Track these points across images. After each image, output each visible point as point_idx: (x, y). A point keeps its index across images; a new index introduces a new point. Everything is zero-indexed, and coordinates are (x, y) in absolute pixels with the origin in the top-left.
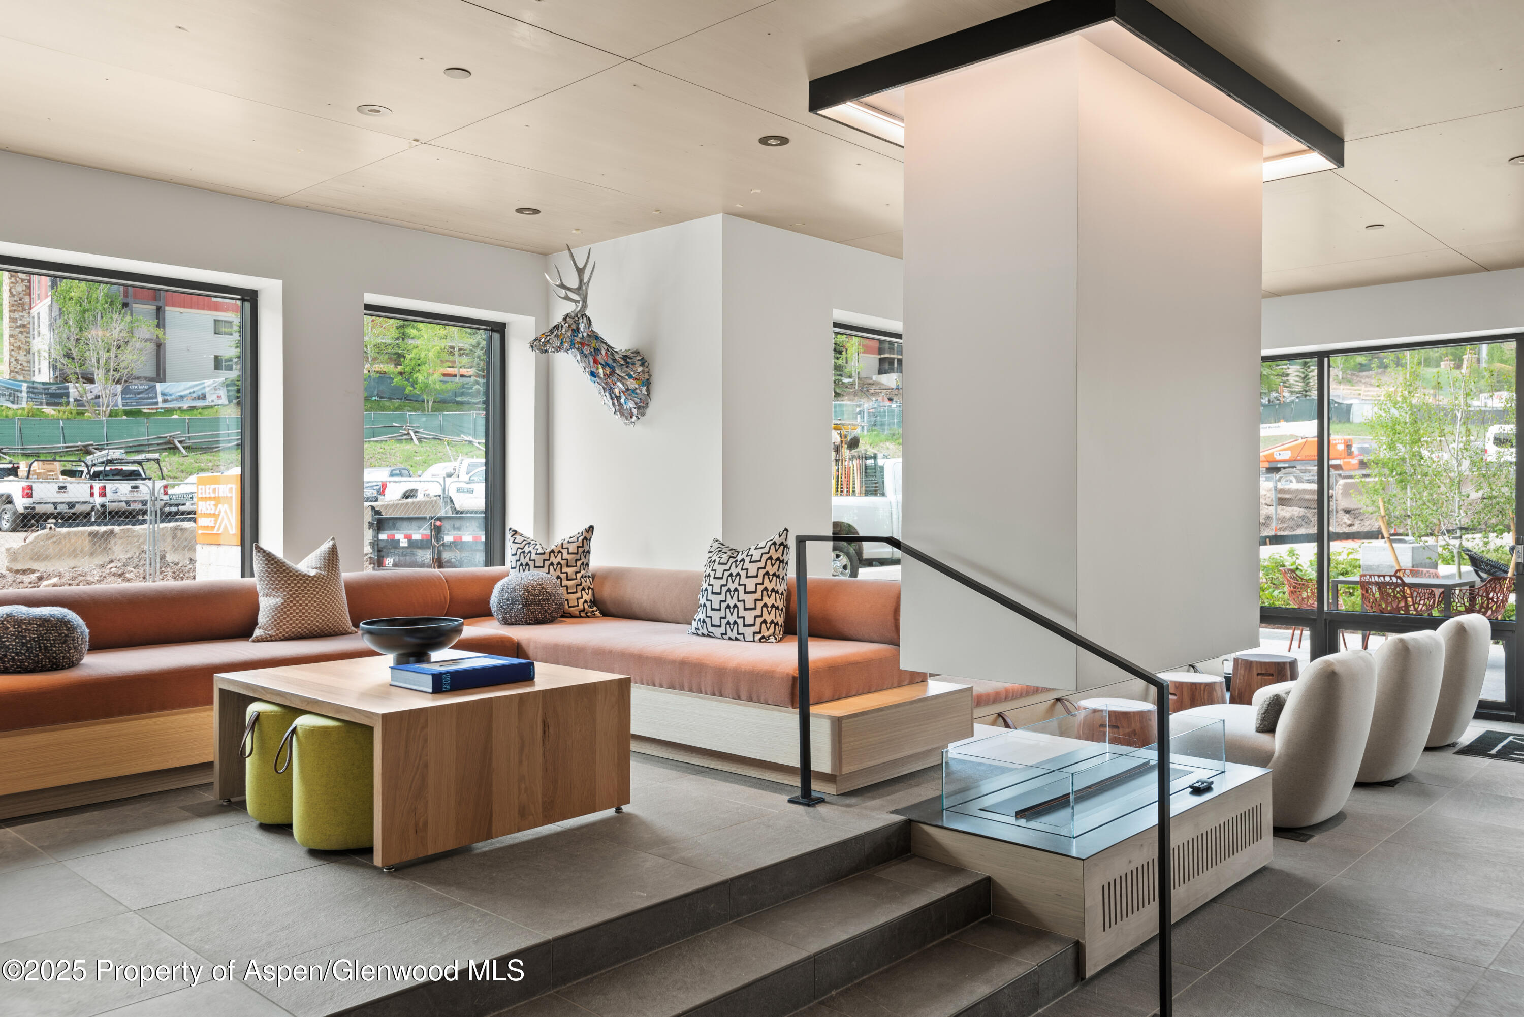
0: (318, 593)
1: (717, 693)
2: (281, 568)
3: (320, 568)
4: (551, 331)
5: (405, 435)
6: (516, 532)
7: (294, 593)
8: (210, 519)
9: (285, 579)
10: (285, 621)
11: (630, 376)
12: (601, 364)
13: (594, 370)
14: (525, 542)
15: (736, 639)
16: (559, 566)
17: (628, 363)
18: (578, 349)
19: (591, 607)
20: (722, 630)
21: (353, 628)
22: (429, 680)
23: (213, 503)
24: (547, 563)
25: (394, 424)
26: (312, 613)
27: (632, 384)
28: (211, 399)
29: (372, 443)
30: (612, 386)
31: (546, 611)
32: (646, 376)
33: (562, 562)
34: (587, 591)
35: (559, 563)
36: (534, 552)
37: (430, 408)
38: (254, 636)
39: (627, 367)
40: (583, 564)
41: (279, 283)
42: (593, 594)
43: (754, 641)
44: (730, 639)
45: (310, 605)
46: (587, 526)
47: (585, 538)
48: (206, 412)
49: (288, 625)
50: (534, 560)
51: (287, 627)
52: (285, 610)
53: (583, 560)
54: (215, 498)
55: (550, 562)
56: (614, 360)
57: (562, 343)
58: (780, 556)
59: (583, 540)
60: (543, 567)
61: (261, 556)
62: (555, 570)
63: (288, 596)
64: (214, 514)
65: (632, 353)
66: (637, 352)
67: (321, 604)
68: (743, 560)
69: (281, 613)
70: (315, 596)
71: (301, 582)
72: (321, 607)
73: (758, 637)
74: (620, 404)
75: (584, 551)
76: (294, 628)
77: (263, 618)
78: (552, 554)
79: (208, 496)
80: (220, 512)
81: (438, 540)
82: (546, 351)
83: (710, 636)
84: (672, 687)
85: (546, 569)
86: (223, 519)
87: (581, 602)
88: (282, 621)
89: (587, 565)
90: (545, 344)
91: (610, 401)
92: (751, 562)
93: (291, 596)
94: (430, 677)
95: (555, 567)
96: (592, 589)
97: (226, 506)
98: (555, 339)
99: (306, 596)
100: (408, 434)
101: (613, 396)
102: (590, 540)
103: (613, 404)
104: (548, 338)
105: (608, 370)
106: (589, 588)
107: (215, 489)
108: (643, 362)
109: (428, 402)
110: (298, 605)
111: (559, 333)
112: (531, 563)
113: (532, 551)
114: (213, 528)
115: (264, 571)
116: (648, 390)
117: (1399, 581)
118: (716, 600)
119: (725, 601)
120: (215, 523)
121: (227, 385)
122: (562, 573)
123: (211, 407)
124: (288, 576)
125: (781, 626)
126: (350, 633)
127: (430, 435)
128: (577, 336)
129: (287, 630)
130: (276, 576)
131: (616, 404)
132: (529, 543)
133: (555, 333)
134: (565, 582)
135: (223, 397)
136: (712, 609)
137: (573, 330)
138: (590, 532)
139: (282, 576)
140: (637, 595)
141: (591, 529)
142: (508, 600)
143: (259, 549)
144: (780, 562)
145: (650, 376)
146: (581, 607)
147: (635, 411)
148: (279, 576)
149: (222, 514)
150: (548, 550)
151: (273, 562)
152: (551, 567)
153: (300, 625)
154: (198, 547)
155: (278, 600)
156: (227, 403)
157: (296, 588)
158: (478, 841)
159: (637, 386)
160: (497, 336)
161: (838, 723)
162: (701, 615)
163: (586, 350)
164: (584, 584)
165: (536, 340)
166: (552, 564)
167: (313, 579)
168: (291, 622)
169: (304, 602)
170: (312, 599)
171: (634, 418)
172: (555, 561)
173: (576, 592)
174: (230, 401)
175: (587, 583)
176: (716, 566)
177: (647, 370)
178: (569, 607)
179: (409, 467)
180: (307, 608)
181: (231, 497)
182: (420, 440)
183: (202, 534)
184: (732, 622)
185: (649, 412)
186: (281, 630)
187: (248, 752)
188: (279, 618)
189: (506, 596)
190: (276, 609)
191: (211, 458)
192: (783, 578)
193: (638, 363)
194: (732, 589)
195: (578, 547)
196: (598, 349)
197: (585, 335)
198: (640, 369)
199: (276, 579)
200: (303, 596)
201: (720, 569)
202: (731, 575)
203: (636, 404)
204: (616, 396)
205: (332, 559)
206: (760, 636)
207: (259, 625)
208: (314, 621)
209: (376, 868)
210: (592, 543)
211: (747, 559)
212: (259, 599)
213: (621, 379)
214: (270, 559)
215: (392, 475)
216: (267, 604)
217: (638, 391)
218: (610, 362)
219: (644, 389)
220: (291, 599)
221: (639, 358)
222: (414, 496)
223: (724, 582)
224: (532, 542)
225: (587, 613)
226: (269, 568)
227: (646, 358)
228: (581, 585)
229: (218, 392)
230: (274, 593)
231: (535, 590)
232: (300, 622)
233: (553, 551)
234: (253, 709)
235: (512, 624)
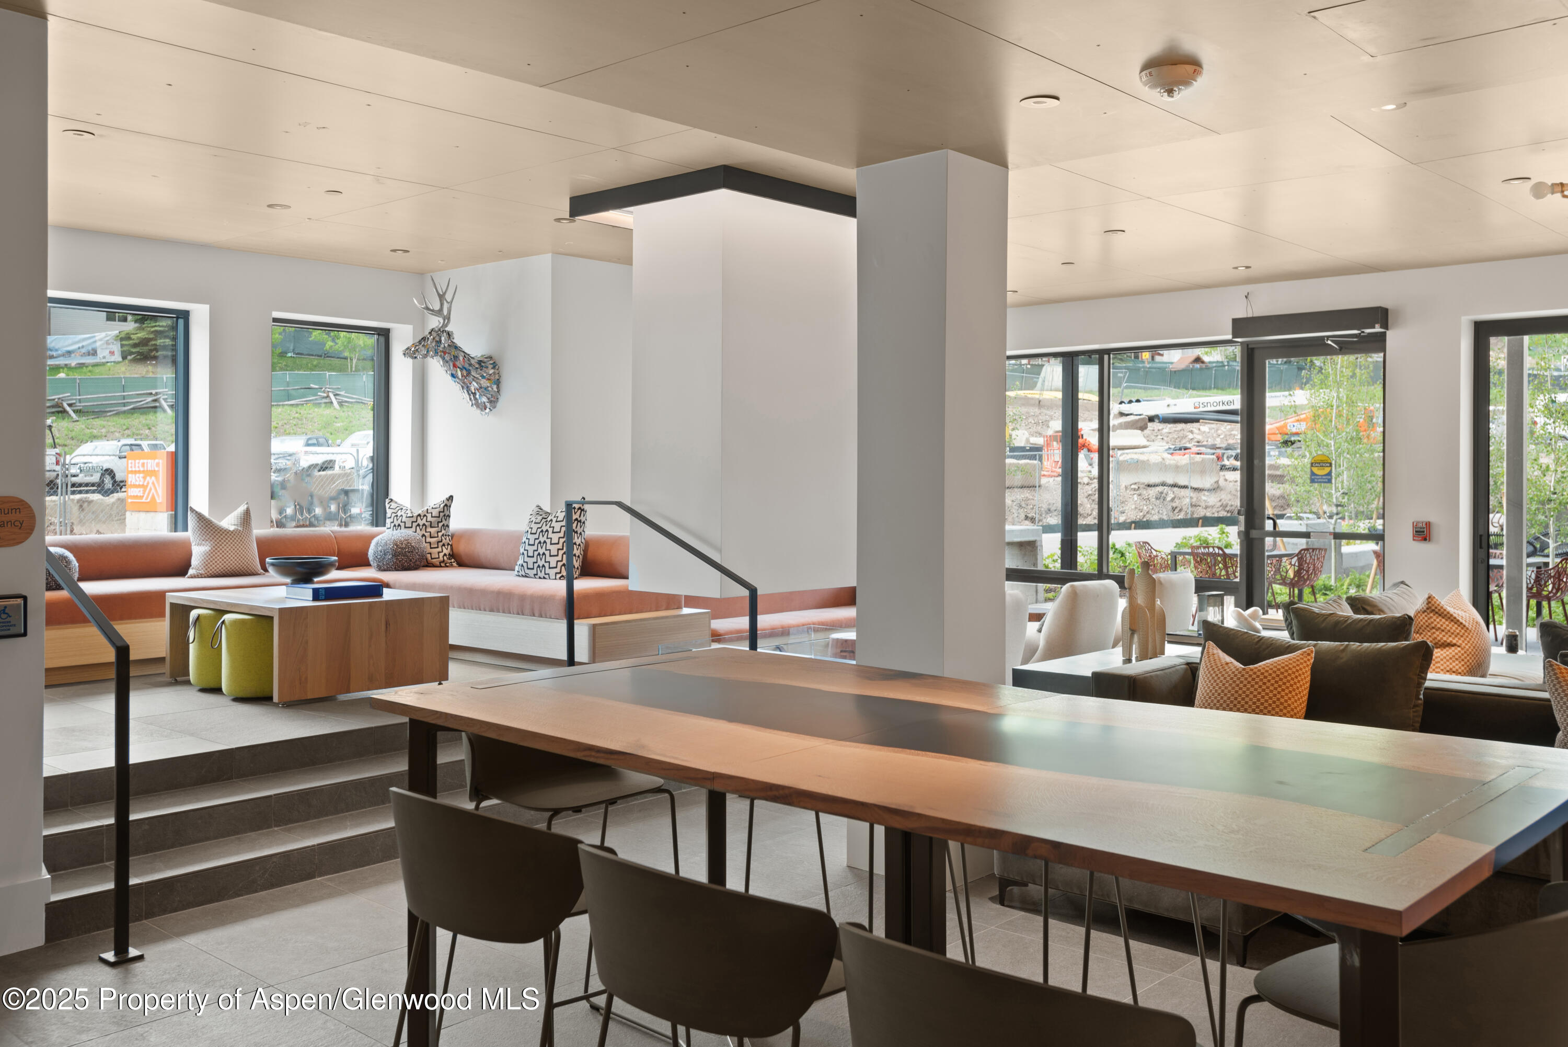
0: (236, 543)
1: (520, 613)
2: (209, 524)
3: (237, 525)
4: (420, 342)
5: (324, 398)
6: (392, 500)
7: (218, 543)
8: (139, 489)
9: (212, 532)
10: (211, 563)
11: (483, 377)
12: (459, 368)
13: (454, 372)
14: (398, 508)
15: (544, 578)
16: (424, 527)
17: (482, 366)
18: (441, 356)
19: (449, 559)
20: (534, 572)
21: (262, 571)
22: (311, 592)
23: (141, 475)
24: (415, 524)
25: (312, 386)
26: (232, 558)
27: (485, 383)
28: (103, 354)
29: (285, 407)
30: (469, 384)
31: (411, 560)
32: (497, 377)
33: (426, 524)
34: (446, 547)
35: (424, 525)
36: (404, 516)
37: (354, 366)
38: (189, 574)
39: (481, 370)
40: (443, 525)
41: (207, 307)
42: (452, 549)
43: (556, 579)
44: (540, 578)
45: (230, 552)
46: (448, 496)
47: (446, 505)
48: (97, 370)
49: (213, 566)
50: (405, 522)
51: (213, 568)
52: (212, 555)
53: (444, 522)
54: (143, 471)
55: (417, 524)
56: (470, 365)
57: (427, 352)
58: (578, 517)
59: (444, 507)
60: (412, 527)
61: (194, 516)
62: (421, 530)
63: (214, 545)
64: (143, 485)
65: (486, 358)
66: (490, 358)
67: (238, 551)
68: (551, 520)
69: (209, 558)
70: (234, 545)
71: (224, 535)
72: (238, 554)
73: (558, 576)
74: (476, 399)
75: (444, 516)
76: (218, 568)
77: (195, 561)
78: (419, 517)
79: (137, 469)
80: (148, 483)
81: (345, 512)
82: (416, 357)
83: (527, 577)
84: (492, 610)
85: (414, 529)
86: (151, 489)
87: (441, 555)
88: (209, 563)
89: (448, 526)
90: (414, 352)
91: (468, 396)
92: (556, 521)
93: (216, 545)
94: (311, 590)
95: (421, 527)
96: (451, 545)
97: (153, 478)
98: (423, 349)
99: (227, 545)
100: (328, 396)
101: (470, 392)
102: (450, 506)
103: (470, 399)
104: (417, 348)
105: (465, 373)
106: (448, 544)
107: (143, 464)
108: (495, 366)
109: (351, 359)
110: (221, 552)
111: (426, 344)
112: (402, 525)
113: (403, 515)
114: (141, 497)
115: (196, 526)
116: (498, 387)
117: (1221, 552)
118: (531, 549)
119: (537, 550)
120: (144, 493)
121: (122, 339)
122: (426, 532)
123: (104, 364)
124: (214, 530)
125: (578, 568)
126: (260, 574)
127: (352, 398)
128: (440, 346)
129: (213, 570)
130: (205, 530)
131: (473, 399)
132: (402, 509)
133: (423, 344)
134: (429, 540)
135: (115, 353)
136: (528, 556)
137: (437, 341)
138: (450, 501)
139: (209, 530)
140: (484, 551)
141: (451, 498)
142: (381, 552)
143: (193, 510)
144: (578, 521)
145: (500, 376)
146: (441, 559)
147: (488, 405)
148: (207, 530)
149: (150, 485)
150: (416, 514)
151: (203, 520)
152: (418, 527)
153: (222, 566)
154: (128, 514)
155: (206, 548)
156: (120, 359)
157: (220, 539)
158: (341, 693)
159: (489, 385)
160: (382, 339)
161: (594, 629)
162: (520, 562)
163: (447, 357)
164: (444, 541)
165: (407, 349)
166: (419, 525)
167: (232, 533)
168: (216, 564)
169: (225, 550)
170: (232, 547)
171: (488, 410)
172: (421, 523)
173: (438, 547)
174: (124, 358)
175: (446, 540)
176: (533, 525)
177: (497, 372)
178: (432, 559)
179: (328, 435)
180: (228, 554)
181: (158, 471)
182: (341, 404)
183: (132, 502)
184: (541, 566)
185: (499, 405)
186: (209, 570)
187: (191, 640)
188: (207, 561)
189: (380, 548)
190: (205, 554)
191: (104, 423)
192: (581, 534)
193: (491, 366)
194: (542, 542)
195: (440, 512)
196: (457, 357)
197: (446, 345)
198: (491, 371)
199: (205, 532)
200: (225, 545)
201: (535, 527)
202: (542, 531)
203: (488, 399)
204: (472, 393)
205: (246, 518)
206: (560, 575)
207: (192, 566)
208: (232, 563)
209: (275, 703)
210: (452, 509)
211: (554, 520)
212: (192, 547)
213: (475, 379)
214: (201, 518)
215: (308, 445)
216: (199, 552)
217: (490, 389)
218: (467, 366)
219: (495, 387)
220: (216, 547)
221: (491, 362)
222: (332, 468)
223: (536, 536)
224: (404, 508)
225: (446, 564)
226: (200, 524)
227: (497, 362)
228: (441, 541)
229: (111, 346)
230: (203, 542)
231: (402, 544)
232: (223, 564)
233: (419, 515)
234: (194, 614)
235: (385, 570)
